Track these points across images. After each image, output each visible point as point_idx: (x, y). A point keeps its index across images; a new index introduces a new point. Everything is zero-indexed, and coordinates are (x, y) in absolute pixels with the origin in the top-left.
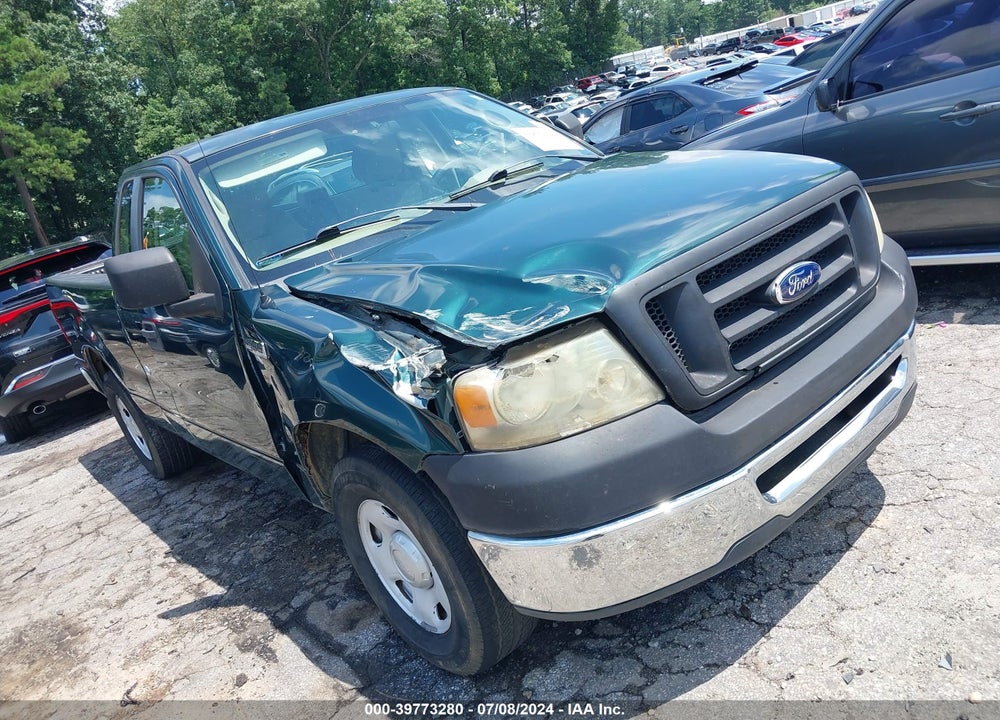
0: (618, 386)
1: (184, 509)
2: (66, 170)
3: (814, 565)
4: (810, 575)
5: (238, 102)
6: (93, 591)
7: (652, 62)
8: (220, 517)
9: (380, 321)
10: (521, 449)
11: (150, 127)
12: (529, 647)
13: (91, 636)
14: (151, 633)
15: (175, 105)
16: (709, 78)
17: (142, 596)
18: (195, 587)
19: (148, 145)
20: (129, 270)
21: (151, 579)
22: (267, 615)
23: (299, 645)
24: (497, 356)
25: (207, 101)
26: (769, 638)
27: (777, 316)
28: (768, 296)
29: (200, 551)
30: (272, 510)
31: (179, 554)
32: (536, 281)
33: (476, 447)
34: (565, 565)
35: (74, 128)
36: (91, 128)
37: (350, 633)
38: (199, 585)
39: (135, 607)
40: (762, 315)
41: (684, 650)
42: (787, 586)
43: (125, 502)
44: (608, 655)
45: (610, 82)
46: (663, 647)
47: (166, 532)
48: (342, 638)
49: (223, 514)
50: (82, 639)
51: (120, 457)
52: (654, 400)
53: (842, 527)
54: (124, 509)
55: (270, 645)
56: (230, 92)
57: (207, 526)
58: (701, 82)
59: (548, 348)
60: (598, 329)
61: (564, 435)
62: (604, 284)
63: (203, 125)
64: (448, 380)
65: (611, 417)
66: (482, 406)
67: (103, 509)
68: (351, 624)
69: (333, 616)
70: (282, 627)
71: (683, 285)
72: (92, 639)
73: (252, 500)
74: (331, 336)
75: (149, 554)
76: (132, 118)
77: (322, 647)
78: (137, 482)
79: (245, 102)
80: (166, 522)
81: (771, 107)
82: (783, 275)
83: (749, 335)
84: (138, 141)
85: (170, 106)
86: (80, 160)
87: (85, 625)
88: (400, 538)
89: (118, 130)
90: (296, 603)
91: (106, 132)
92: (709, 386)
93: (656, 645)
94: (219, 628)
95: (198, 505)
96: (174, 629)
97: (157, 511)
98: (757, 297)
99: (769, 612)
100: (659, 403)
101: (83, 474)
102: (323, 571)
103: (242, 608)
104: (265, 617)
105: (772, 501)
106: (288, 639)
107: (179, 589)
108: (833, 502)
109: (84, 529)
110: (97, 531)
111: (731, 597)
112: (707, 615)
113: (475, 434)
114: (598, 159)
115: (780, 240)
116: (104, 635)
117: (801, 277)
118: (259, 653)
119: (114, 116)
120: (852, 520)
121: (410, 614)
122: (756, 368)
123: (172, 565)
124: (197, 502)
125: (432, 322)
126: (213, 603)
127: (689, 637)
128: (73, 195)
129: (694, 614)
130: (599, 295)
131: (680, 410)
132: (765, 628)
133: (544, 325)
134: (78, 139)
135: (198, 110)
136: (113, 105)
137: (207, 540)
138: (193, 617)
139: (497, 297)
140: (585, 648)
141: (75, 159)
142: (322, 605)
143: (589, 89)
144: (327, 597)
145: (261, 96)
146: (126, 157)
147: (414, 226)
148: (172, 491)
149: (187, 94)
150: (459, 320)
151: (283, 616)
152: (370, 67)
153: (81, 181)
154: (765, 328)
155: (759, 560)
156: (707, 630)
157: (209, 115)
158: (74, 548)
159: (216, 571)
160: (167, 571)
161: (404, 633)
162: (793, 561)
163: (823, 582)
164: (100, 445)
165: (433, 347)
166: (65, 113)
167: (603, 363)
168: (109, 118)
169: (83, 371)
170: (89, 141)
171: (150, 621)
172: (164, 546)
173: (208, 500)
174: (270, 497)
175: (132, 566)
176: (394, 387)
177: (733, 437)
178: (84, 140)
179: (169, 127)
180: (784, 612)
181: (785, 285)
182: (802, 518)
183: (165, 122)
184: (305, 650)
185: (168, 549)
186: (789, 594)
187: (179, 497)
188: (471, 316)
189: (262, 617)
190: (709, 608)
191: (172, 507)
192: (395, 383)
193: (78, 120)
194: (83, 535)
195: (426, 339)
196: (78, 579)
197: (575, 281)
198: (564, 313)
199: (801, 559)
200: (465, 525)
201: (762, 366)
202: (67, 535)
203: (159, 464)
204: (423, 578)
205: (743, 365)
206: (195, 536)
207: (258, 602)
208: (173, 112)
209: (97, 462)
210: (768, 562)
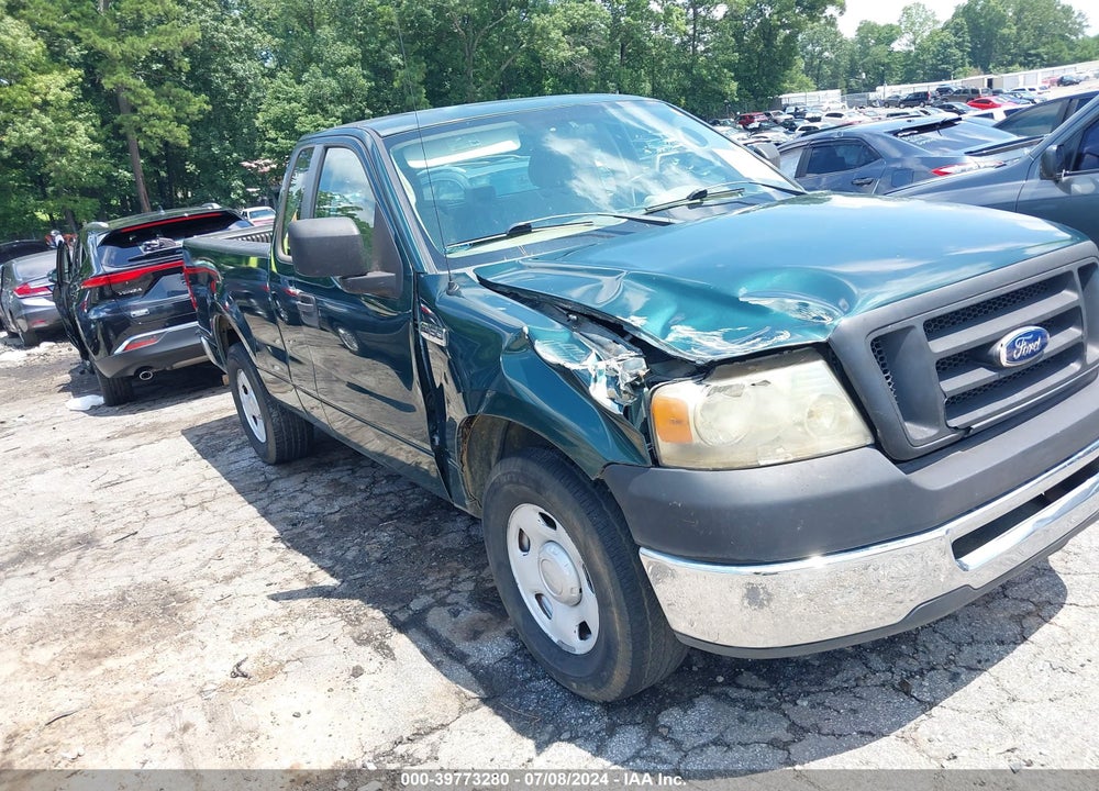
0: (826, 421)
1: (294, 497)
2: (182, 135)
3: (985, 652)
4: (980, 662)
5: (370, 88)
6: (198, 563)
7: (825, 106)
8: (333, 511)
9: (576, 323)
10: (715, 470)
11: (275, 102)
12: (665, 686)
13: (198, 606)
14: (259, 613)
15: (305, 82)
16: (904, 130)
17: (251, 576)
18: (306, 576)
19: (269, 121)
20: (314, 236)
21: (259, 561)
22: (384, 612)
23: (418, 647)
24: (703, 372)
25: (339, 82)
26: (930, 716)
27: (997, 378)
28: (991, 356)
29: (311, 540)
30: (389, 511)
31: (289, 541)
32: (753, 301)
33: (664, 461)
34: (737, 601)
35: (197, 91)
36: (215, 95)
37: (473, 643)
38: (310, 574)
39: (240, 586)
40: (980, 375)
41: (835, 713)
42: (953, 668)
43: (231, 481)
44: (751, 706)
45: (775, 121)
46: (813, 707)
47: (274, 517)
48: (464, 646)
49: (337, 508)
50: (188, 607)
51: (225, 436)
52: (863, 443)
53: (1019, 619)
54: (230, 488)
55: (388, 642)
56: (364, 76)
57: (320, 518)
58: (895, 133)
59: (760, 371)
60: (817, 359)
61: (762, 463)
62: (830, 314)
63: (330, 107)
64: (646, 389)
65: (815, 453)
66: (679, 421)
67: (207, 485)
68: (475, 635)
69: (455, 623)
70: (401, 627)
71: (910, 328)
72: (199, 610)
73: (368, 498)
74: (526, 330)
75: (258, 536)
76: (258, 89)
77: (443, 652)
78: (244, 464)
79: (378, 89)
80: (274, 507)
81: (970, 169)
82: (1010, 335)
83: (964, 394)
84: (259, 115)
85: (299, 82)
86: (198, 127)
87: (191, 594)
88: (552, 548)
89: (241, 101)
90: (416, 605)
91: (230, 101)
92: (920, 438)
93: (805, 703)
94: (333, 619)
95: (311, 494)
96: (285, 612)
97: (263, 495)
98: (979, 355)
99: (931, 691)
100: (867, 446)
101: (187, 449)
102: (444, 579)
103: (356, 602)
104: (382, 615)
105: (964, 568)
106: (407, 639)
107: (289, 575)
108: (1008, 592)
109: (189, 502)
110: (202, 505)
111: (890, 670)
112: (862, 683)
113: (665, 448)
114: (803, 194)
115: (1009, 301)
116: (211, 607)
117: (1029, 341)
118: (376, 649)
119: (240, 85)
120: (1029, 613)
121: (546, 631)
122: (968, 429)
123: (281, 551)
124: (308, 492)
125: (637, 329)
126: (326, 593)
127: (844, 702)
128: (183, 162)
129: (848, 680)
130: (824, 325)
131: (887, 456)
132: (927, 705)
133: (761, 347)
134: (199, 104)
135: (327, 91)
136: (241, 73)
137: (319, 531)
138: (304, 603)
139: (709, 313)
140: (726, 695)
141: (193, 125)
142: (444, 611)
143: (751, 126)
144: (449, 604)
145: (396, 84)
146: (245, 130)
147: (605, 234)
148: (281, 478)
149: (319, 73)
150: (666, 330)
151: (402, 617)
152: (517, 69)
153: (195, 149)
154: (979, 389)
155: (922, 638)
156: (861, 698)
157: (338, 97)
158: (179, 518)
159: (329, 563)
160: (275, 555)
161: (536, 649)
162: (960, 644)
163: (994, 670)
164: (205, 421)
165: (633, 354)
166: (190, 76)
167: (815, 397)
168: (235, 86)
169: (204, 341)
170: (210, 108)
171: (258, 600)
172: (273, 531)
173: (320, 492)
174: (388, 498)
175: (239, 545)
176: (591, 389)
177: (937, 493)
178: (205, 106)
179: (294, 104)
180: (948, 694)
181: (1012, 347)
182: (973, 604)
183: (292, 98)
184: (424, 652)
185: (277, 534)
186: (955, 677)
187: (288, 484)
188: (679, 328)
189: (378, 614)
190: (865, 677)
191: (282, 493)
192: (592, 384)
193: (201, 83)
194: (187, 508)
195: (626, 346)
196: (183, 550)
197: (797, 307)
198: (784, 339)
199: (969, 644)
200: (637, 540)
201: (974, 427)
202: (171, 504)
203: (272, 448)
204: (571, 592)
205: (954, 422)
206: (306, 526)
207: (374, 599)
208: (301, 89)
209: (201, 437)
210: (931, 642)
